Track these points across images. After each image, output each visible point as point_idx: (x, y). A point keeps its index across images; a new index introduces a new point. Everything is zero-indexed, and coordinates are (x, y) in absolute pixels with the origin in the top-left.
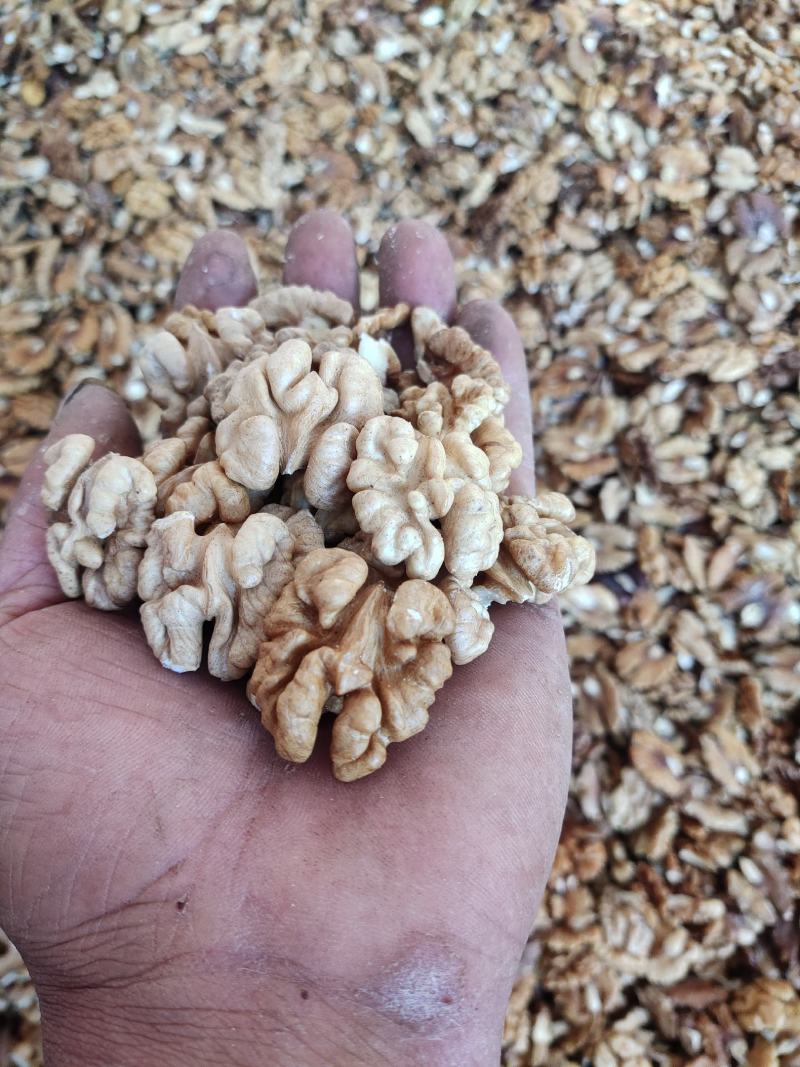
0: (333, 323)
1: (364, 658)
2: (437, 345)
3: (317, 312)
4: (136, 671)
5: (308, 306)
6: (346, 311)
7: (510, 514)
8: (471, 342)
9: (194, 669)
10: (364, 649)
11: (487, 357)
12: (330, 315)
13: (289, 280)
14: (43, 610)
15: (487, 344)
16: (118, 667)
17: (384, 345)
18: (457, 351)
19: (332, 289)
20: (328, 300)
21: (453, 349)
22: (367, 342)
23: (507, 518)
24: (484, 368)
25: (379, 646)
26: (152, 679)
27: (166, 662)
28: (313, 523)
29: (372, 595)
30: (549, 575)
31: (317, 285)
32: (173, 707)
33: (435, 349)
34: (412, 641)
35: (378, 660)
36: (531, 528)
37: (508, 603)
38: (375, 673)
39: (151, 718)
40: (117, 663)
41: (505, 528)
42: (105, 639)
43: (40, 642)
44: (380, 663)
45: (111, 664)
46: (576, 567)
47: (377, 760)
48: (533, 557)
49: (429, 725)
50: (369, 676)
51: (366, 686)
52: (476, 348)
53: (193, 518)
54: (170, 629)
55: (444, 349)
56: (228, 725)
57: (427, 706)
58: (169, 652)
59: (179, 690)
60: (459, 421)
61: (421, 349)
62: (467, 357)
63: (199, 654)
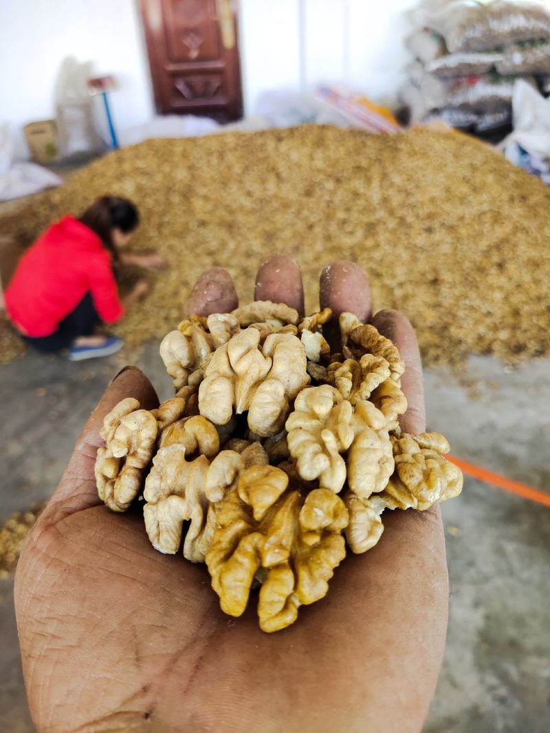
0: (285, 323)
1: (284, 542)
2: (356, 336)
3: (275, 317)
4: (136, 550)
5: (269, 313)
6: (293, 315)
7: (399, 446)
8: (378, 334)
9: (174, 553)
10: (283, 536)
11: (388, 343)
12: (283, 318)
13: (258, 297)
14: (86, 510)
15: (390, 335)
16: (124, 547)
17: (318, 335)
18: (369, 339)
19: (285, 303)
20: (282, 309)
21: (366, 338)
22: (307, 334)
23: (396, 448)
24: (386, 350)
25: (294, 535)
26: (146, 557)
27: (156, 546)
28: (262, 451)
29: (290, 498)
30: (424, 490)
31: (276, 300)
32: (156, 576)
33: (354, 338)
34: (318, 531)
35: (293, 544)
36: (414, 456)
37: (396, 509)
38: (291, 553)
39: (140, 582)
40: (124, 545)
41: (394, 455)
42: (119, 529)
43: (79, 531)
44: (295, 547)
45: (119, 545)
46: (445, 485)
47: (291, 617)
48: (413, 476)
49: (329, 593)
50: (286, 554)
51: (283, 562)
52: (381, 337)
53: (184, 449)
54: (161, 524)
55: (360, 338)
56: (192, 590)
57: (327, 579)
58: (159, 539)
59: (162, 564)
60: (363, 384)
61: (345, 339)
62: (375, 343)
63: (178, 543)
